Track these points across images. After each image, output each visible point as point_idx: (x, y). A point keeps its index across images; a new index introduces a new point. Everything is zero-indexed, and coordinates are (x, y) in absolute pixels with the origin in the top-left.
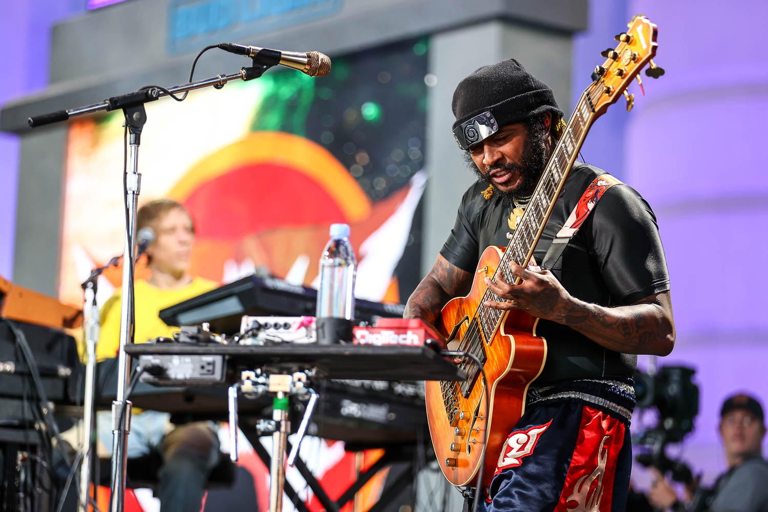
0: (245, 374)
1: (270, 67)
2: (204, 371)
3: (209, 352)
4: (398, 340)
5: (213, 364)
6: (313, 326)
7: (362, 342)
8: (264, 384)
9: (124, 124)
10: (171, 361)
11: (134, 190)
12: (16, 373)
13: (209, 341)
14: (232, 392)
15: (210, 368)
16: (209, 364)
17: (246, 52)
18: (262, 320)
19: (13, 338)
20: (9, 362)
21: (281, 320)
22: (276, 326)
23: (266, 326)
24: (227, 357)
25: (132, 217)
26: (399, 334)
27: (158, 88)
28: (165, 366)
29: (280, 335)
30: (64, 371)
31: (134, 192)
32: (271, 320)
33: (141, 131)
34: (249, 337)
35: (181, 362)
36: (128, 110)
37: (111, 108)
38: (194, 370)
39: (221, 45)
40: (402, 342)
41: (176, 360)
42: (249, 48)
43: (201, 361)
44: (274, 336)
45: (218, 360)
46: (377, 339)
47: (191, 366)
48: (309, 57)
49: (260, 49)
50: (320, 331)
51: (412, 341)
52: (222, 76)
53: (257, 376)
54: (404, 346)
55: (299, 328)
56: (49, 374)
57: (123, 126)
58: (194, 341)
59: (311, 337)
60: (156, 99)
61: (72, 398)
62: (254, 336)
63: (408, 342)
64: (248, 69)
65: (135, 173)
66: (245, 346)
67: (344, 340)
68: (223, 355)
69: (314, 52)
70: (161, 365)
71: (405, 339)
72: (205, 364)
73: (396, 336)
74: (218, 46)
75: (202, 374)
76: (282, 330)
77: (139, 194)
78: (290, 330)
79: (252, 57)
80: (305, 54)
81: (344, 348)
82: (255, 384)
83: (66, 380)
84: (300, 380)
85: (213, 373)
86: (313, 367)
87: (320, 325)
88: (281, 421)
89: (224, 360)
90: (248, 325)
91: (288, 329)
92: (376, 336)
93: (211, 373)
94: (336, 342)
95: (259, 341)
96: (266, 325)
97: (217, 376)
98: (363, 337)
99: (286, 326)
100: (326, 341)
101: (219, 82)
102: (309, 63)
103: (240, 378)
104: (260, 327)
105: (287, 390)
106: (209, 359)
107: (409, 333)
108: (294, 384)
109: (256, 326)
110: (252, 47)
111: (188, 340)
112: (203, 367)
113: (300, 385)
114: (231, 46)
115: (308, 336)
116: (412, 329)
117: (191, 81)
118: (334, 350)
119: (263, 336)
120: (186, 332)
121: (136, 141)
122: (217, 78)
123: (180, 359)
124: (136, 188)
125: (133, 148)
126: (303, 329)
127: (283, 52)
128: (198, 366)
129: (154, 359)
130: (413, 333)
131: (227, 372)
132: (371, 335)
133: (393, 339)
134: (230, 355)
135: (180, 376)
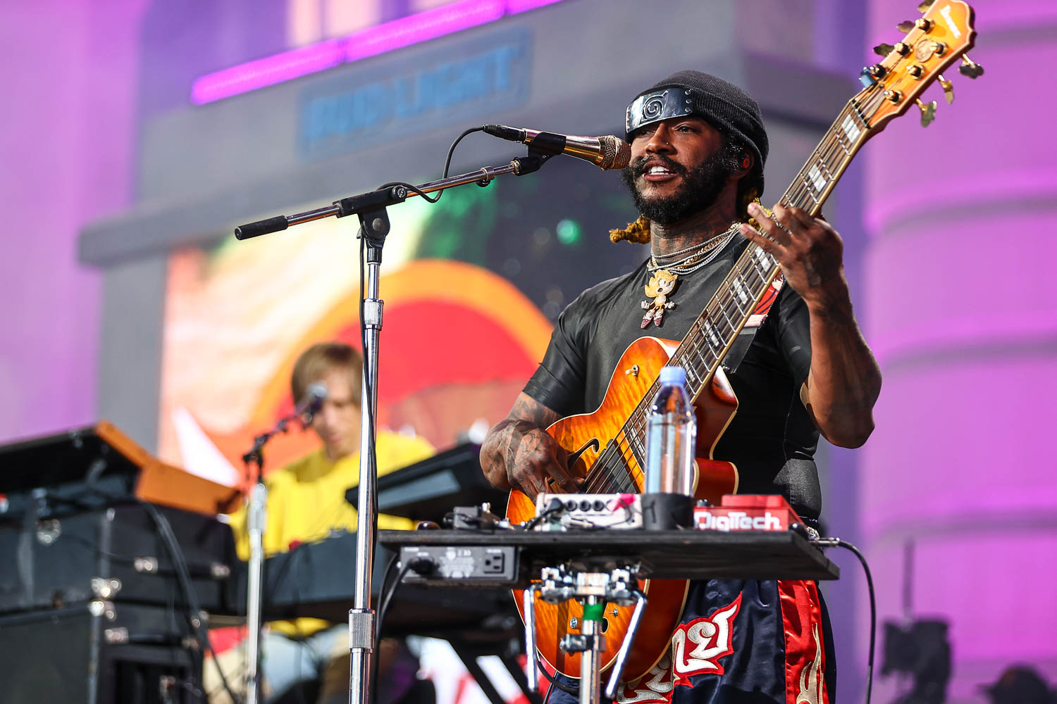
0: (546, 571)
1: (550, 157)
2: (490, 568)
3: (496, 542)
4: (752, 525)
5: (502, 557)
6: (637, 505)
7: (703, 526)
8: (570, 585)
9: (360, 235)
10: (444, 555)
11: (373, 323)
12: (160, 573)
13: (495, 528)
14: (529, 597)
15: (499, 563)
16: (496, 558)
17: (519, 136)
18: (565, 498)
19: (153, 526)
20: (149, 558)
21: (591, 498)
22: (584, 506)
23: (570, 506)
24: (520, 549)
25: (372, 361)
26: (753, 517)
27: (405, 185)
28: (436, 562)
29: (590, 519)
30: (220, 570)
31: (373, 326)
32: (577, 498)
33: (383, 244)
34: (546, 522)
35: (457, 556)
36: (364, 216)
37: (343, 212)
38: (475, 567)
39: (487, 127)
40: (757, 527)
41: (451, 553)
42: (523, 130)
43: (487, 553)
44: (582, 520)
45: (509, 552)
46: (723, 523)
47: (471, 561)
48: (602, 143)
49: (538, 132)
50: (649, 512)
51: (772, 525)
52: (487, 169)
53: (562, 575)
54: (764, 533)
55: (616, 509)
56: (202, 574)
57: (358, 238)
58: (474, 527)
59: (633, 521)
60: (403, 200)
61: (232, 605)
62: (555, 519)
63: (767, 527)
64: (522, 160)
65: (374, 300)
66: (542, 533)
67: (682, 525)
68: (516, 546)
69: (609, 137)
70: (431, 560)
71: (762, 523)
72: (491, 559)
73: (749, 519)
74: (482, 129)
75: (486, 572)
76: (592, 511)
77: (380, 330)
78: (605, 511)
79: (527, 143)
80: (596, 140)
81: (682, 535)
82: (560, 584)
83: (222, 582)
84: (621, 579)
85: (503, 572)
86: (636, 562)
87: (648, 503)
88: (594, 634)
89: (516, 552)
90: (545, 506)
91: (601, 510)
92: (721, 519)
93: (500, 570)
94: (671, 526)
95: (561, 525)
96: (570, 504)
97: (509, 574)
98: (704, 520)
99: (598, 506)
100: (656, 527)
101: (485, 177)
102: (602, 152)
103: (539, 577)
104: (562, 508)
105: (602, 592)
106: (497, 551)
107: (768, 514)
108: (612, 585)
109: (557, 506)
110: (527, 130)
111: (465, 526)
112: (488, 563)
113: (621, 587)
114: (500, 128)
115: (630, 519)
116: (772, 508)
117: (446, 177)
118: (668, 538)
119: (566, 519)
120: (463, 515)
121: (375, 257)
122: (482, 172)
123: (457, 552)
124: (377, 321)
125: (372, 266)
126: (621, 511)
127: (568, 137)
128: (481, 561)
129: (420, 551)
130: (772, 516)
131: (520, 569)
132: (714, 518)
133: (745, 523)
134: (523, 545)
135: (457, 575)
